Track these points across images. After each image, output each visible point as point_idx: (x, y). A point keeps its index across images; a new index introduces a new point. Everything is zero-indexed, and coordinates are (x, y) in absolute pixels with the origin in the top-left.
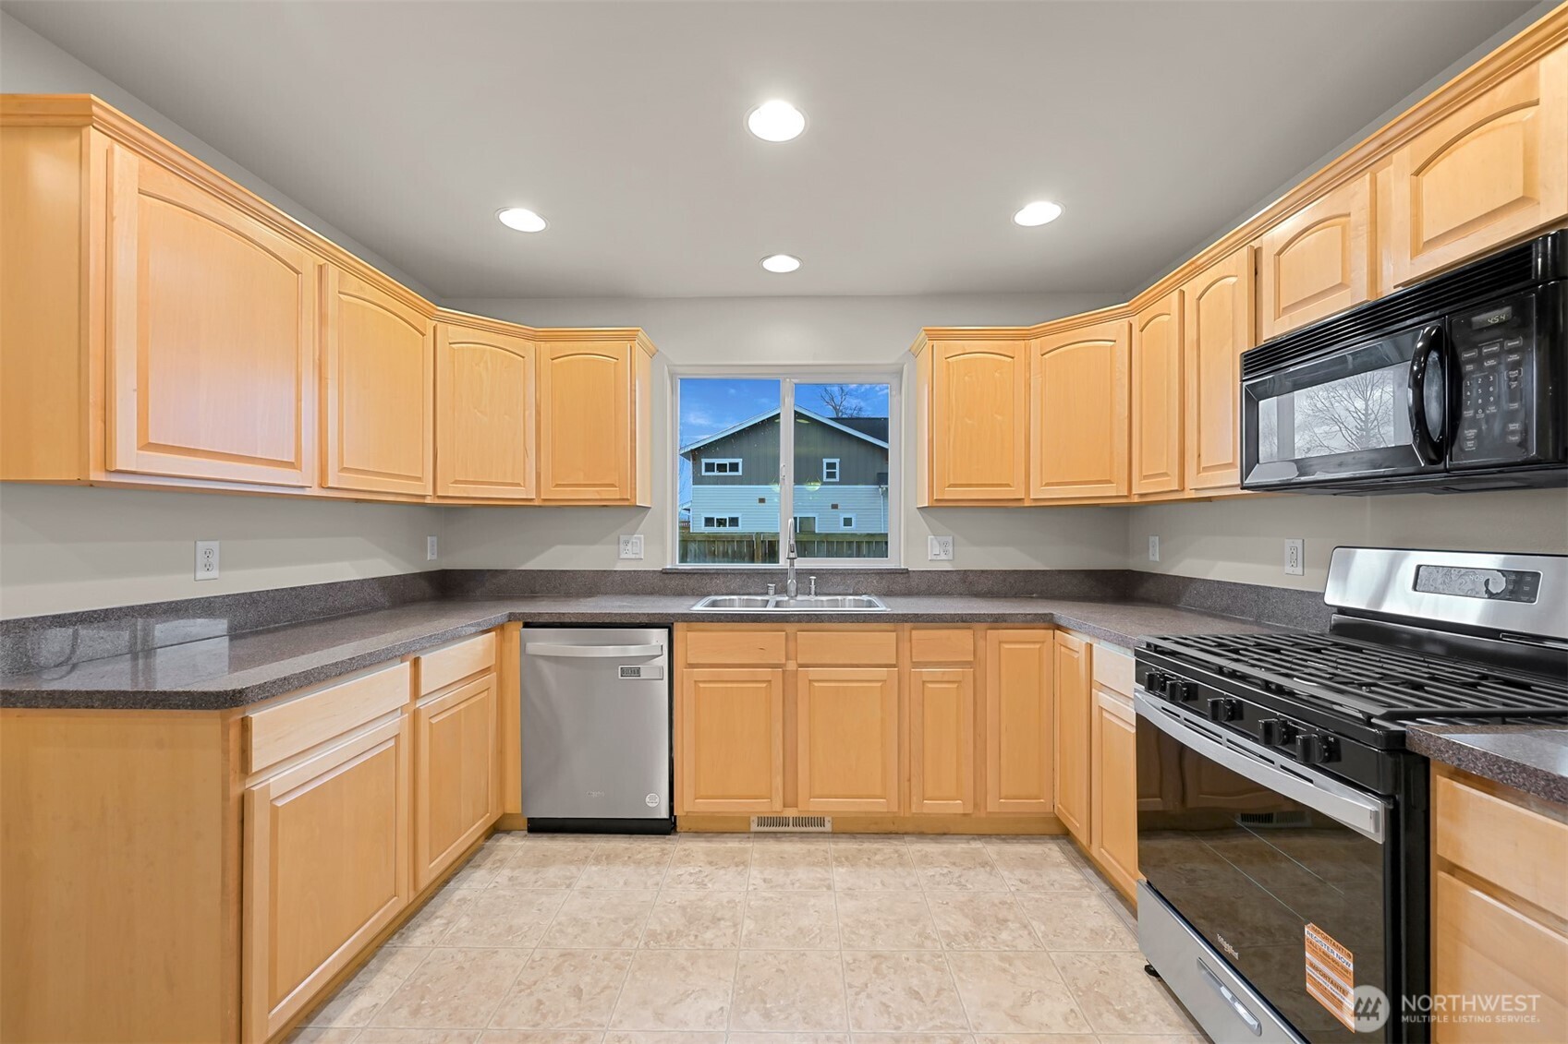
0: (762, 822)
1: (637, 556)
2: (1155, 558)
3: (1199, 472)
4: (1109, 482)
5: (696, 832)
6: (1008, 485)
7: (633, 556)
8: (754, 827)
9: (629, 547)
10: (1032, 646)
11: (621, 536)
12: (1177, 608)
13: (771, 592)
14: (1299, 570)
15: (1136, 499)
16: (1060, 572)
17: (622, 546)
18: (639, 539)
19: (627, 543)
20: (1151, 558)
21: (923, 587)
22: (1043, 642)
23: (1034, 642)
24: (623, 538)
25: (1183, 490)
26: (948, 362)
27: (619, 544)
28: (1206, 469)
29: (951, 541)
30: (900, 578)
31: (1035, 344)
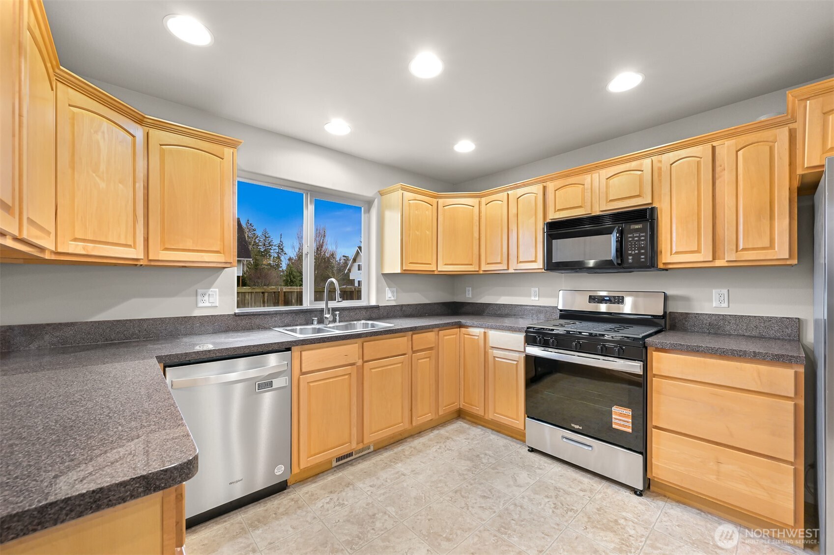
0: (338, 460)
1: (214, 305)
2: (469, 296)
3: (518, 263)
4: (471, 265)
5: (300, 481)
6: (430, 264)
7: (210, 305)
8: (334, 464)
9: (206, 298)
10: (452, 336)
11: (199, 290)
12: (482, 315)
13: (315, 322)
14: (537, 298)
15: (481, 272)
16: (435, 304)
17: (199, 298)
18: (215, 292)
19: (203, 295)
20: (467, 296)
21: (385, 314)
22: (456, 334)
23: (453, 335)
24: (200, 291)
25: (508, 269)
26: (409, 203)
27: (197, 296)
28: (521, 262)
29: (395, 290)
30: (376, 311)
31: (441, 201)
